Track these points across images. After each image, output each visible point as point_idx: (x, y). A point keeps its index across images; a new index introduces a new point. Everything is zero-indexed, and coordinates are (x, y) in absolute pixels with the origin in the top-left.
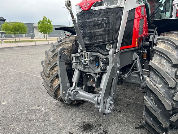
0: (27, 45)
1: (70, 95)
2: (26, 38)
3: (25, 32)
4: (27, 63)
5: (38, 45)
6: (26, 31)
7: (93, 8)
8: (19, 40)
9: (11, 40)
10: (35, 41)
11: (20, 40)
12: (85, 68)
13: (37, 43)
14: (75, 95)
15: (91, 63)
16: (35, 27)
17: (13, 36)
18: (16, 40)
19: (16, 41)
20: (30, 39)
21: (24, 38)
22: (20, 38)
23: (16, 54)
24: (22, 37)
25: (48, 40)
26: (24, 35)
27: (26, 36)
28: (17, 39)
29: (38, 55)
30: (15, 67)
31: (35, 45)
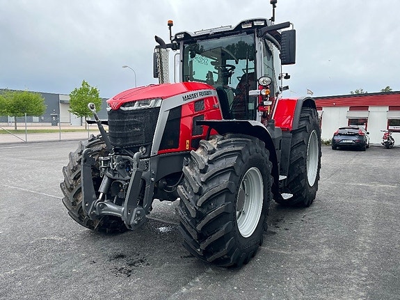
0: (41, 140)
1: (94, 208)
2: (40, 124)
3: (38, 113)
4: (38, 175)
5: (65, 141)
6: (41, 111)
7: (122, 108)
8: (24, 128)
9: (5, 128)
10: (60, 131)
11: (28, 128)
12: (114, 174)
13: (65, 136)
14: (100, 208)
15: (121, 168)
16: (62, 102)
17: (12, 119)
18: (18, 128)
19: (16, 131)
20: (48, 126)
21: (35, 124)
22: (28, 124)
23: (17, 157)
24: (31, 121)
25: (89, 130)
26: (36, 119)
27: (41, 121)
28: (21, 126)
29: (62, 161)
30: (15, 181)
31: (60, 141)
